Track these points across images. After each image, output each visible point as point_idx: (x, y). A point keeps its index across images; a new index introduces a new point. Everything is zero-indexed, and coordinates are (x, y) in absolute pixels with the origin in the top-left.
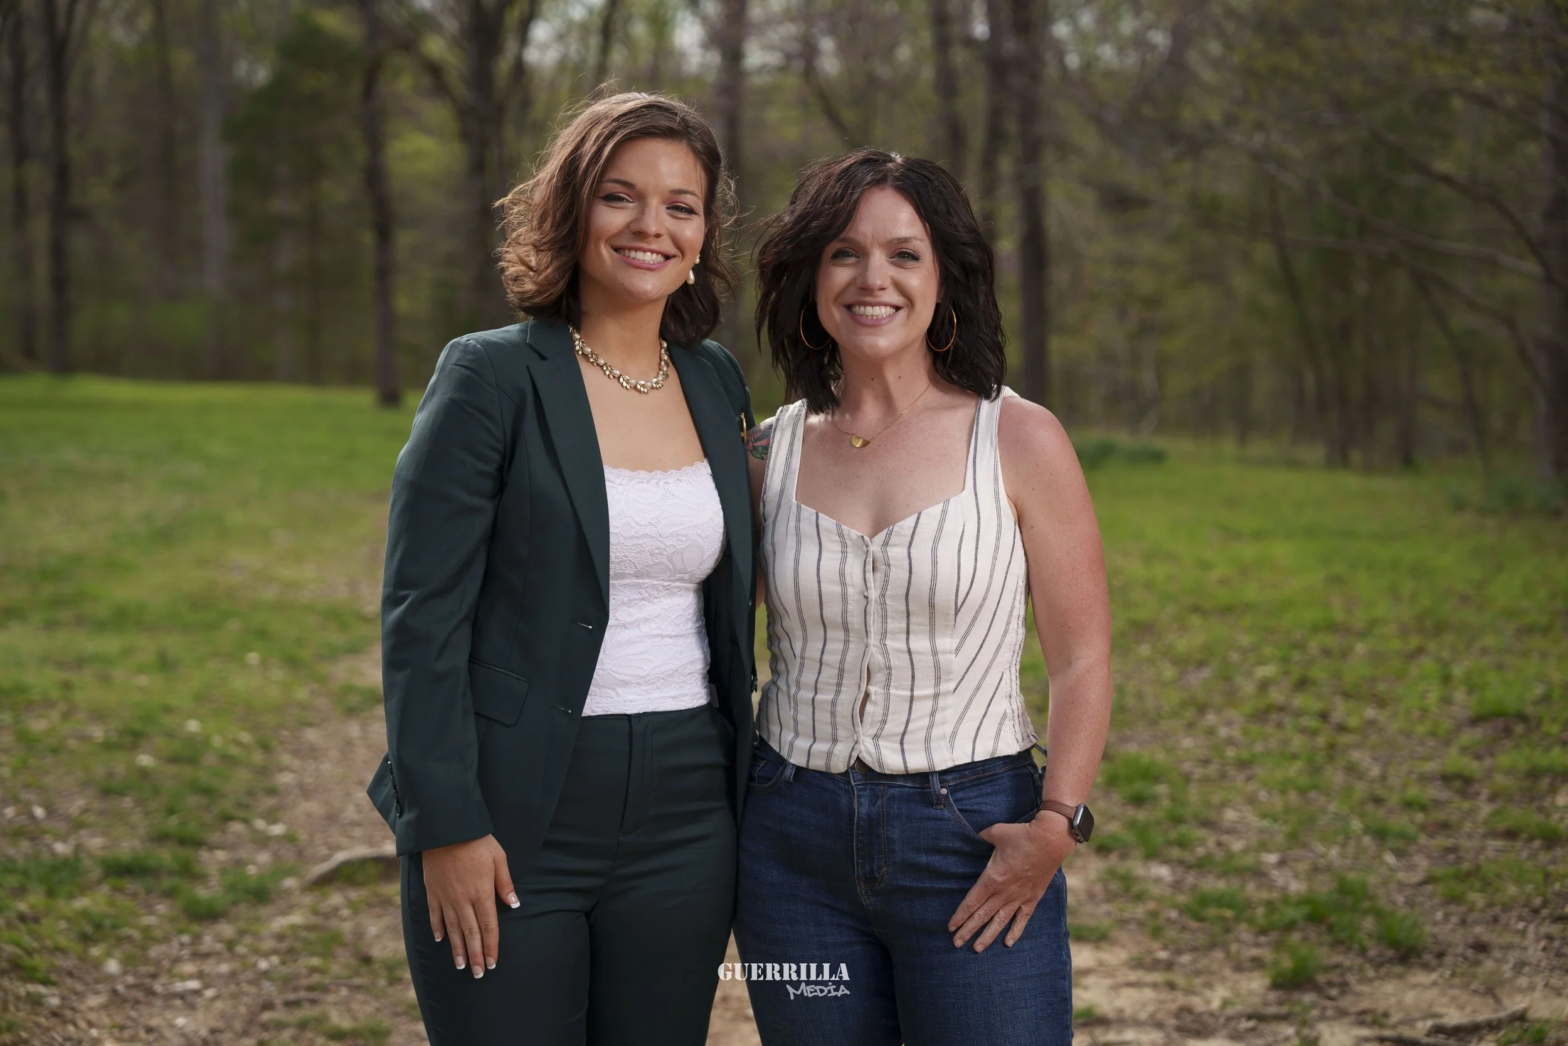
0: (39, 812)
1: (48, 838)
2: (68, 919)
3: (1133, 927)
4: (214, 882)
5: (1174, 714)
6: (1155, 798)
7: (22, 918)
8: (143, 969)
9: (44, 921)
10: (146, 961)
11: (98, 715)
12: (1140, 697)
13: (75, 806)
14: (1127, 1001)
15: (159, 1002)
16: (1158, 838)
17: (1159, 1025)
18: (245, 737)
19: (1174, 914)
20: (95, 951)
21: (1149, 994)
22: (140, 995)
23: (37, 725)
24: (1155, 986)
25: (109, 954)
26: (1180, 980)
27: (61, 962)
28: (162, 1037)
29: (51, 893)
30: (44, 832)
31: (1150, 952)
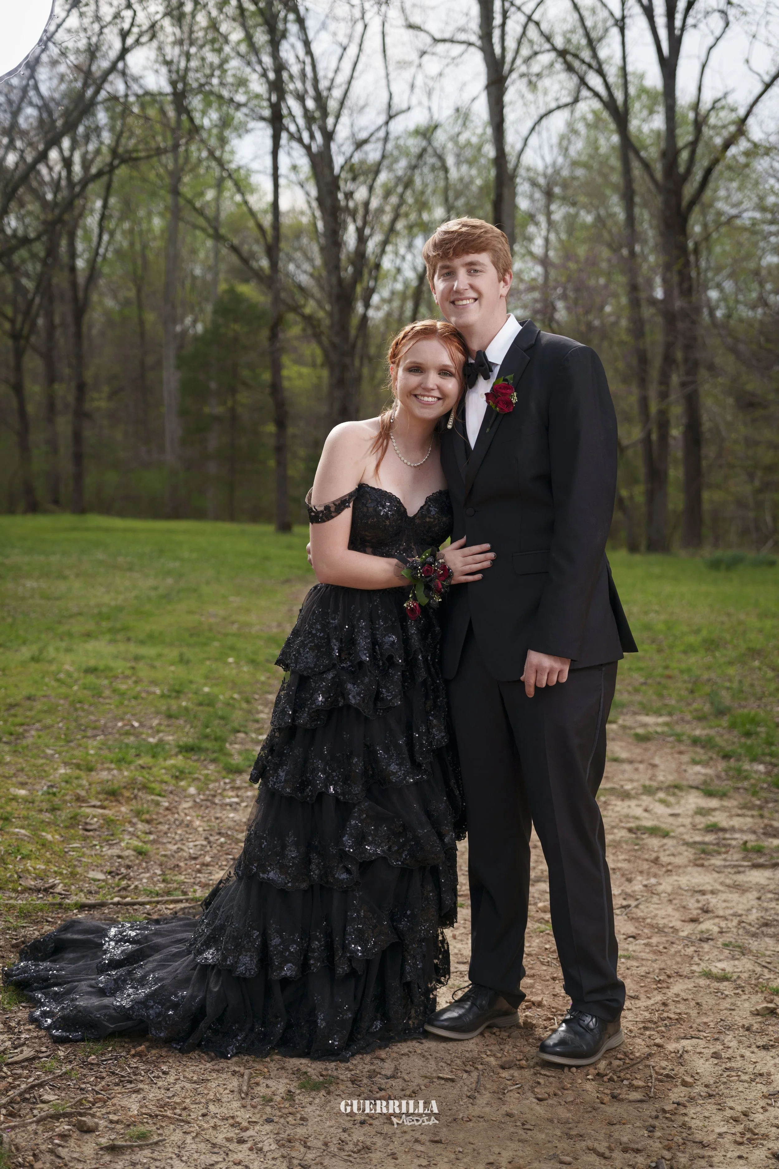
0: (136, 724)
1: (144, 736)
2: (165, 768)
3: (741, 791)
4: (236, 757)
5: (770, 695)
6: (757, 734)
7: (142, 767)
8: (207, 792)
9: (155, 770)
10: (208, 789)
11: (154, 682)
12: (752, 685)
13: (155, 722)
14: (736, 822)
15: (218, 807)
16: (759, 751)
17: (754, 832)
18: (236, 696)
19: (765, 786)
20: (182, 783)
21: (749, 820)
22: (209, 804)
23: (123, 687)
24: (753, 816)
25: (190, 786)
26: (766, 813)
27: (164, 787)
28: (222, 821)
29: (153, 757)
30: (142, 734)
31: (750, 801)
